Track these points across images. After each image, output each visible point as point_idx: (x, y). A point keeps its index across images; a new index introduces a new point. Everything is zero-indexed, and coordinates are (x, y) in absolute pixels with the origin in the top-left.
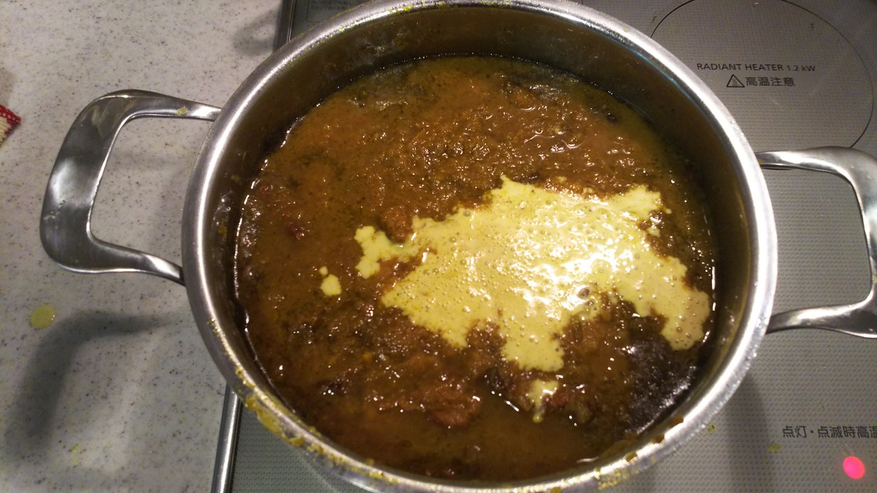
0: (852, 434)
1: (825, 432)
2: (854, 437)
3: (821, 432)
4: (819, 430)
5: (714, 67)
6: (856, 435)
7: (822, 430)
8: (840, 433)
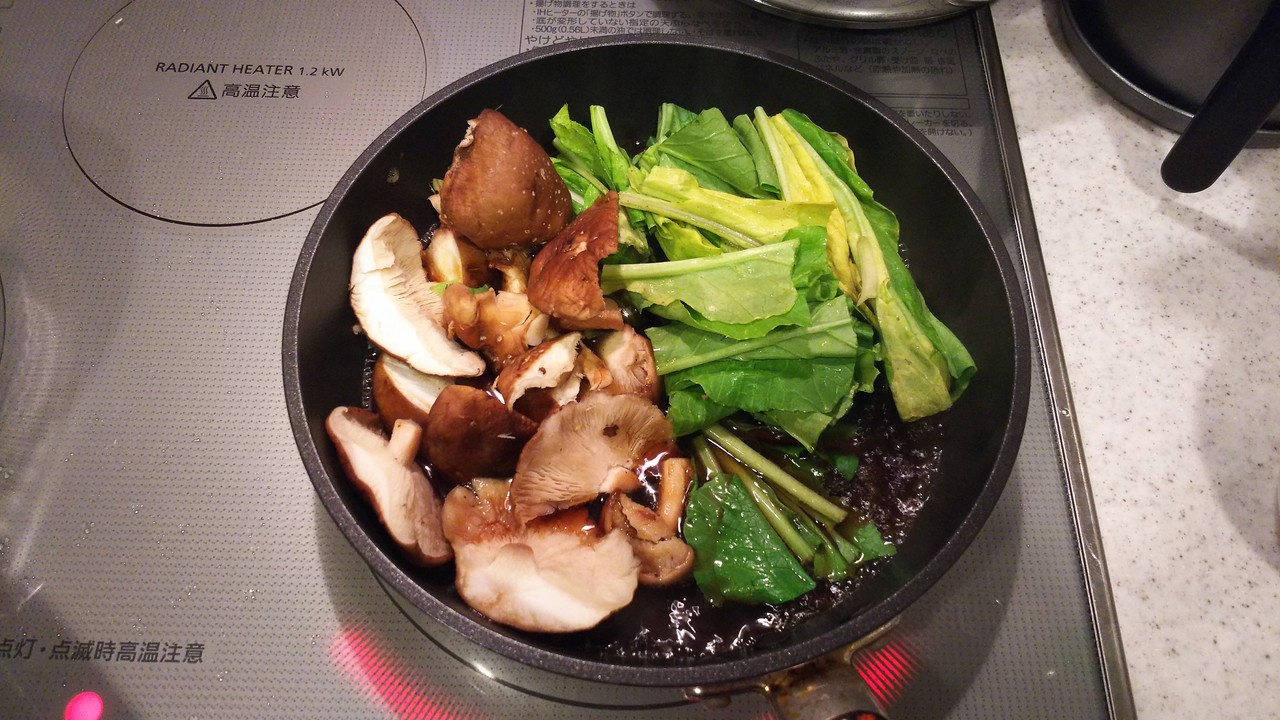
0: (107, 656)
1: (65, 650)
2: (109, 660)
3: (57, 650)
4: (55, 647)
5: (184, 67)
6: (114, 656)
7: (61, 646)
8: (89, 653)
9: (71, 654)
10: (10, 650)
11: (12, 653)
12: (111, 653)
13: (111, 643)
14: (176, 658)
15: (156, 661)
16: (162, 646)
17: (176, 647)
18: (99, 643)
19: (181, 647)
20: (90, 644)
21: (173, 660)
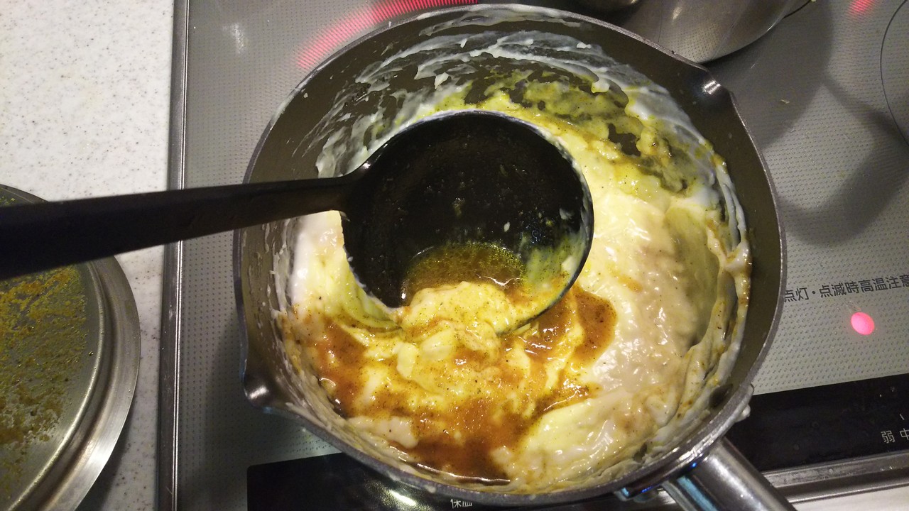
0: (856, 290)
1: (827, 291)
2: (858, 292)
3: (822, 291)
4: (820, 290)
6: (860, 289)
7: (824, 289)
8: (843, 291)
9: (833, 293)
10: (793, 296)
11: (797, 298)
12: (857, 288)
13: (853, 283)
14: (898, 285)
15: (887, 289)
16: (885, 280)
17: (893, 279)
18: (846, 284)
19: (896, 278)
20: (840, 285)
21: (897, 287)
